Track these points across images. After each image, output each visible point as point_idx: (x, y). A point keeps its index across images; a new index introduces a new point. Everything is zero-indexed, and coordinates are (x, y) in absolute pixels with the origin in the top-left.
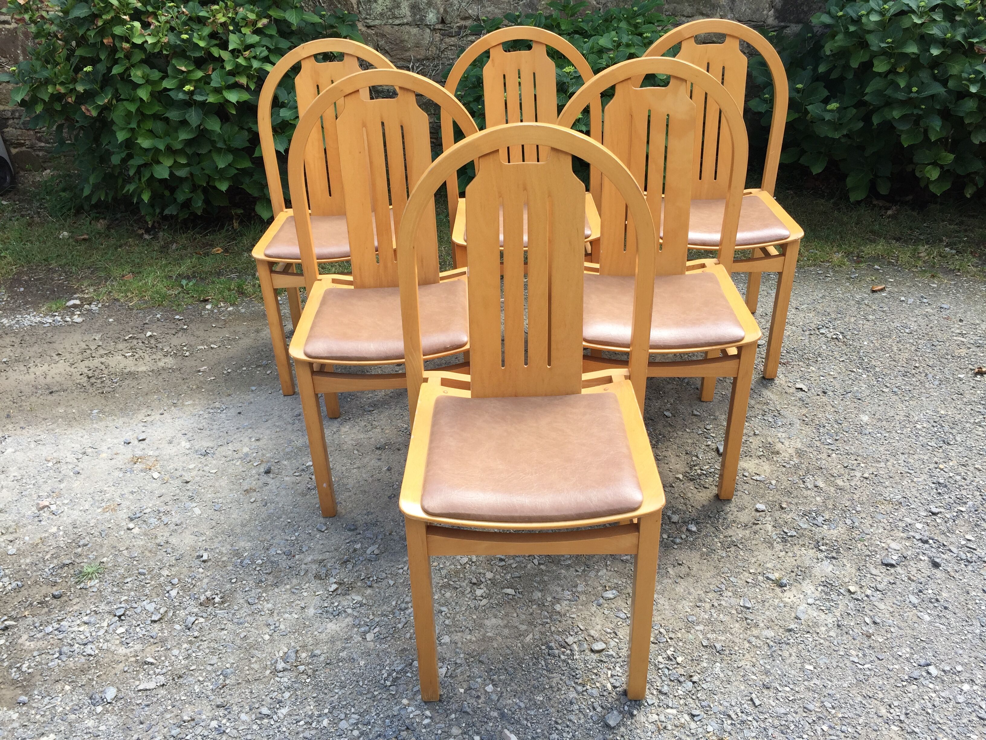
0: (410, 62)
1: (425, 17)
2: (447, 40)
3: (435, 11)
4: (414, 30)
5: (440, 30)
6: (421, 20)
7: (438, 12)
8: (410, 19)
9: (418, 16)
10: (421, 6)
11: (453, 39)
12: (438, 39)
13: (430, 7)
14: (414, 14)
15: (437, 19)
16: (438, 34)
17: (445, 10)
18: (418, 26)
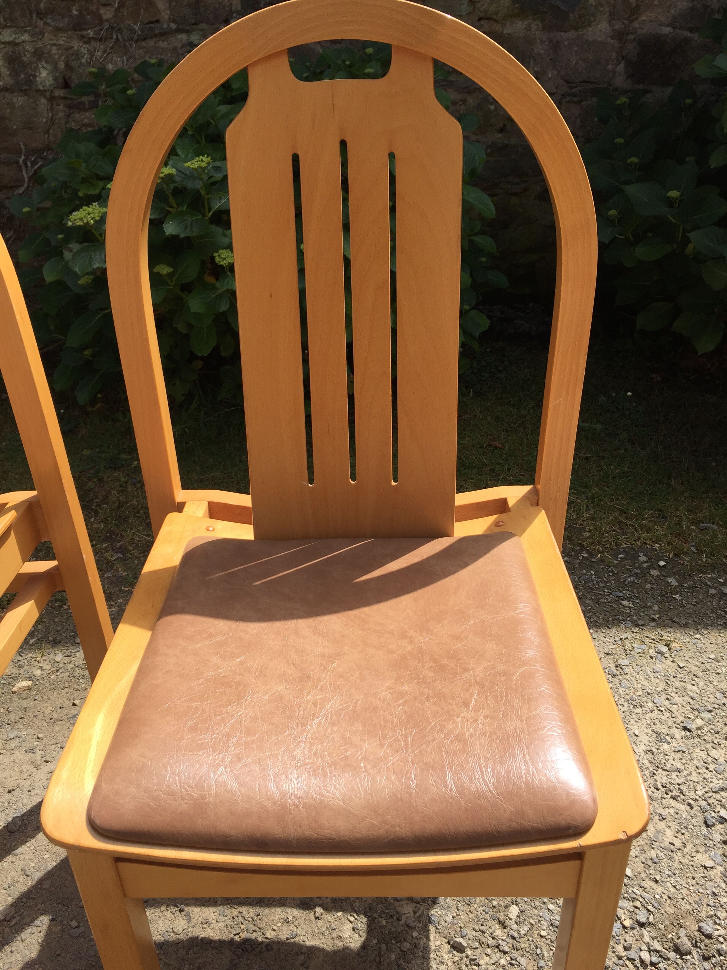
0: (19, 153)
1: (35, 76)
2: (77, 116)
3: (48, 66)
4: (19, 100)
5: (65, 98)
6: (30, 81)
7: (56, 68)
8: (11, 81)
9: (23, 76)
10: (25, 59)
11: (87, 114)
12: (61, 115)
13: (39, 59)
14: (14, 73)
15: (55, 79)
16: (61, 107)
17: (67, 64)
18: (25, 93)
